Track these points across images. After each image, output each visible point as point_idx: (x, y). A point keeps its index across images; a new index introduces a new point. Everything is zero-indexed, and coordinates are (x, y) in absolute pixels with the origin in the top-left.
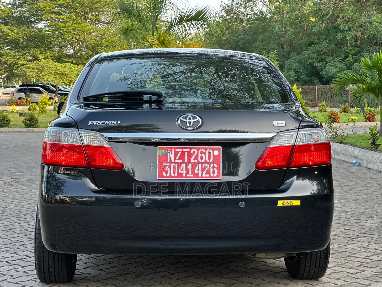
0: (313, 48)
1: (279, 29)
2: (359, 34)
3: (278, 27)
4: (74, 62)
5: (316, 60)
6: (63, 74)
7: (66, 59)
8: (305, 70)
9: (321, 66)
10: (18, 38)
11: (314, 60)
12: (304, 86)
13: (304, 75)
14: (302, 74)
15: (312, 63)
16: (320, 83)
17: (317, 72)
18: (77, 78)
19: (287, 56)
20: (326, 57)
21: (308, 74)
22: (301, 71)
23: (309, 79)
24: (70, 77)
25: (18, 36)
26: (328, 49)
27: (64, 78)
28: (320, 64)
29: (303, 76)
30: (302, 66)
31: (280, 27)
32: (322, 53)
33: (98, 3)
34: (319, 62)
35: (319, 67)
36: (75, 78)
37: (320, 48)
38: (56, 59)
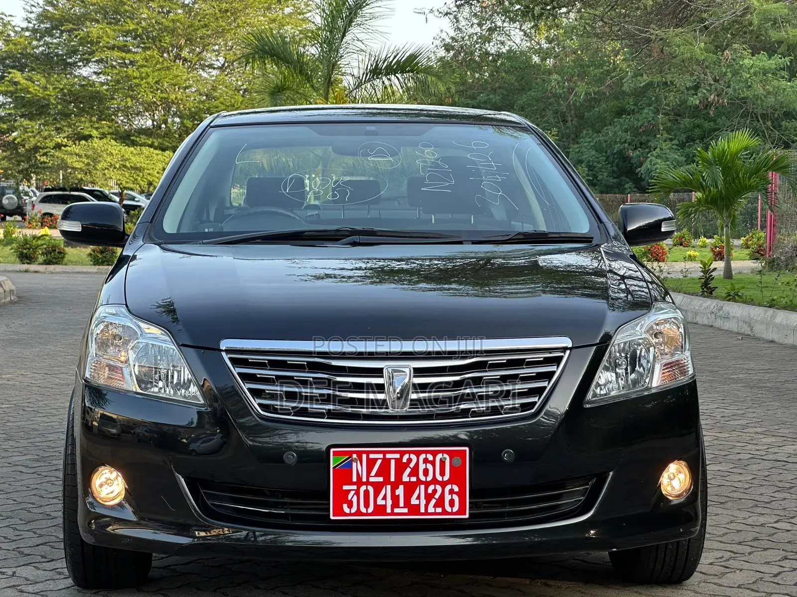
0: (625, 121)
1: (558, 83)
2: (712, 97)
3: (556, 80)
4: (156, 144)
5: (629, 144)
6: (136, 168)
7: (140, 138)
8: (607, 164)
9: (639, 157)
10: (47, 97)
11: (626, 145)
12: (604, 195)
13: (605, 174)
14: (602, 172)
15: (621, 150)
16: (635, 190)
17: (631, 167)
18: (162, 175)
19: (573, 136)
20: (649, 138)
21: (613, 172)
22: (600, 165)
23: (615, 181)
24: (149, 174)
25: (46, 92)
26: (654, 123)
27: (138, 176)
28: (638, 153)
29: (603, 176)
30: (603, 156)
31: (560, 79)
32: (641, 130)
33: (203, 27)
34: (636, 148)
35: (636, 158)
36: (158, 175)
37: (638, 120)
38: (121, 138)
